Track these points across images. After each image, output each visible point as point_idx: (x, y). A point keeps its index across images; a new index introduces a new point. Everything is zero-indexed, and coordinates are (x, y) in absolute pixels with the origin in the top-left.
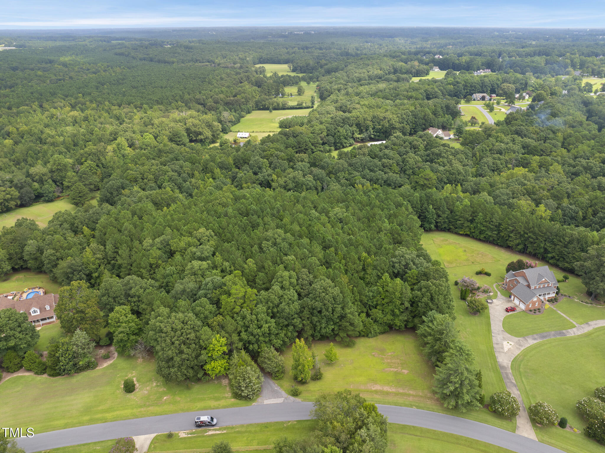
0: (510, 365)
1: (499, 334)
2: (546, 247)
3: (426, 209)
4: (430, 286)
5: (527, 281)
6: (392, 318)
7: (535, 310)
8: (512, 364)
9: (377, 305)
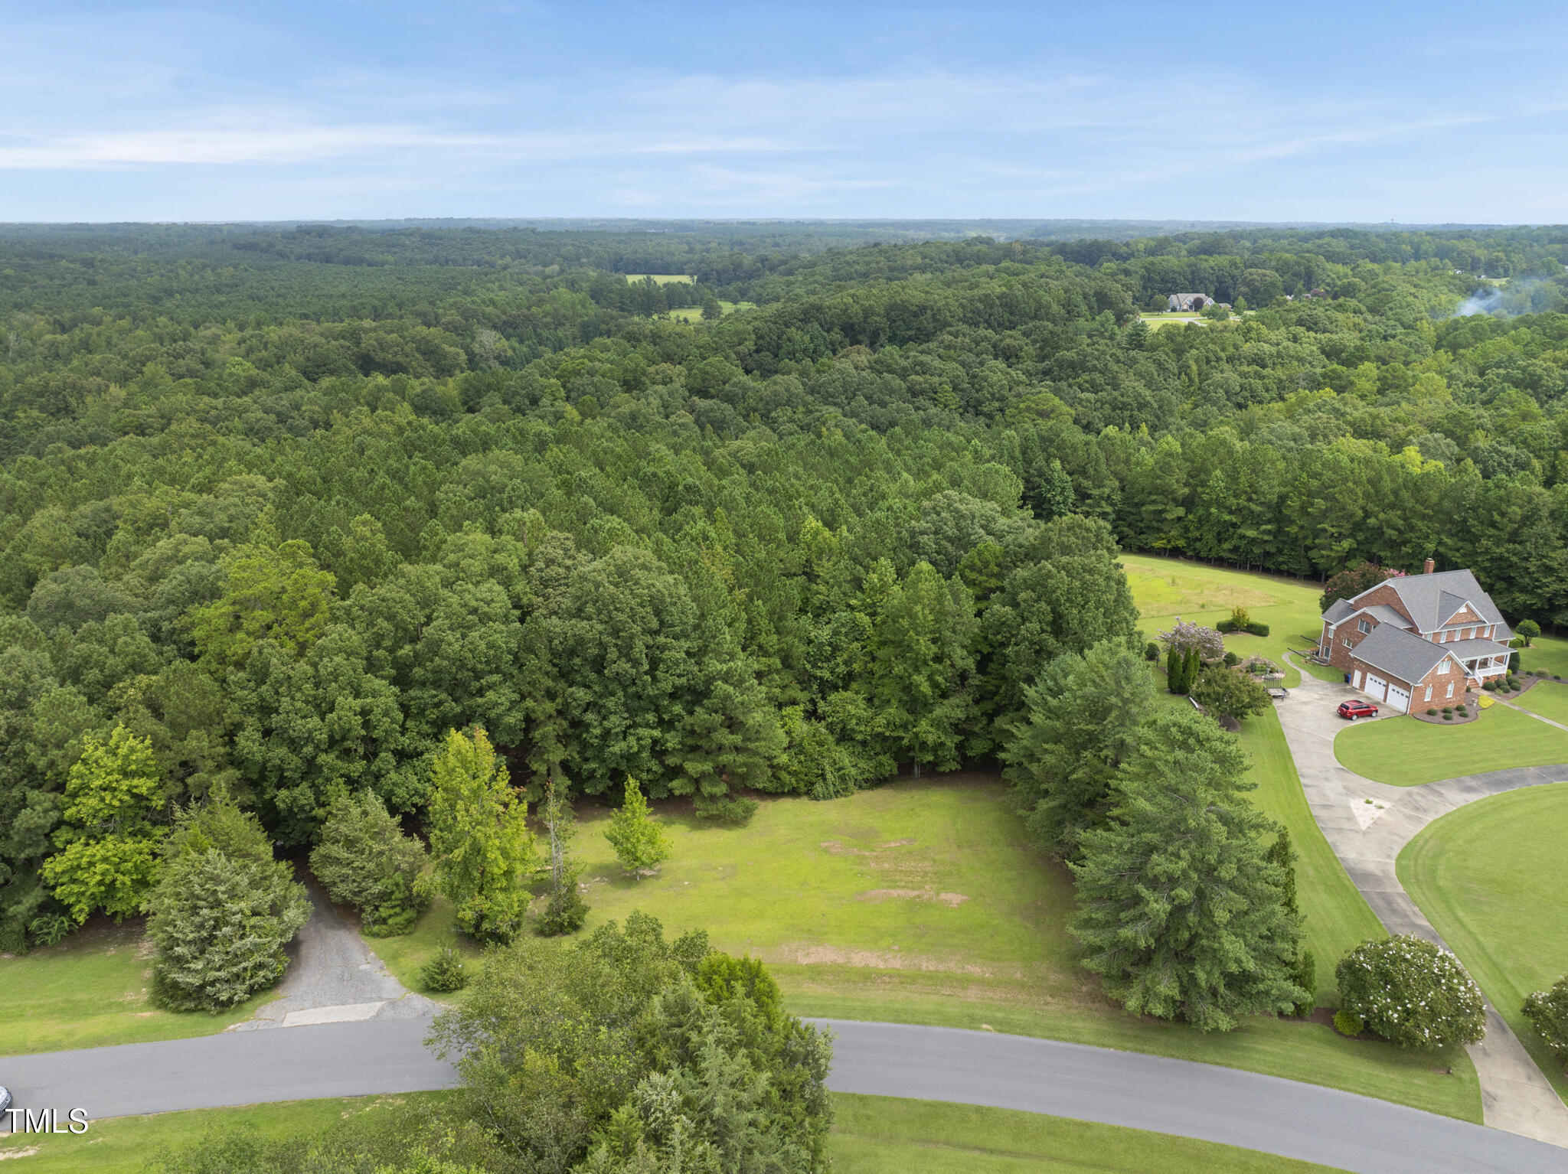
0: (1392, 869)
1: (1326, 779)
2: (1441, 550)
3: (1041, 474)
4: (1049, 575)
5: (1405, 617)
6: (906, 716)
7: (1445, 711)
8: (1398, 865)
9: (850, 677)
